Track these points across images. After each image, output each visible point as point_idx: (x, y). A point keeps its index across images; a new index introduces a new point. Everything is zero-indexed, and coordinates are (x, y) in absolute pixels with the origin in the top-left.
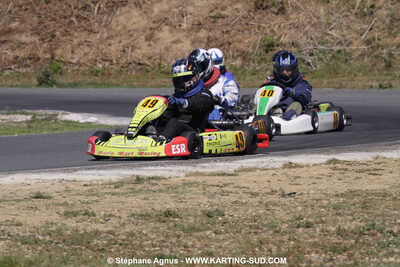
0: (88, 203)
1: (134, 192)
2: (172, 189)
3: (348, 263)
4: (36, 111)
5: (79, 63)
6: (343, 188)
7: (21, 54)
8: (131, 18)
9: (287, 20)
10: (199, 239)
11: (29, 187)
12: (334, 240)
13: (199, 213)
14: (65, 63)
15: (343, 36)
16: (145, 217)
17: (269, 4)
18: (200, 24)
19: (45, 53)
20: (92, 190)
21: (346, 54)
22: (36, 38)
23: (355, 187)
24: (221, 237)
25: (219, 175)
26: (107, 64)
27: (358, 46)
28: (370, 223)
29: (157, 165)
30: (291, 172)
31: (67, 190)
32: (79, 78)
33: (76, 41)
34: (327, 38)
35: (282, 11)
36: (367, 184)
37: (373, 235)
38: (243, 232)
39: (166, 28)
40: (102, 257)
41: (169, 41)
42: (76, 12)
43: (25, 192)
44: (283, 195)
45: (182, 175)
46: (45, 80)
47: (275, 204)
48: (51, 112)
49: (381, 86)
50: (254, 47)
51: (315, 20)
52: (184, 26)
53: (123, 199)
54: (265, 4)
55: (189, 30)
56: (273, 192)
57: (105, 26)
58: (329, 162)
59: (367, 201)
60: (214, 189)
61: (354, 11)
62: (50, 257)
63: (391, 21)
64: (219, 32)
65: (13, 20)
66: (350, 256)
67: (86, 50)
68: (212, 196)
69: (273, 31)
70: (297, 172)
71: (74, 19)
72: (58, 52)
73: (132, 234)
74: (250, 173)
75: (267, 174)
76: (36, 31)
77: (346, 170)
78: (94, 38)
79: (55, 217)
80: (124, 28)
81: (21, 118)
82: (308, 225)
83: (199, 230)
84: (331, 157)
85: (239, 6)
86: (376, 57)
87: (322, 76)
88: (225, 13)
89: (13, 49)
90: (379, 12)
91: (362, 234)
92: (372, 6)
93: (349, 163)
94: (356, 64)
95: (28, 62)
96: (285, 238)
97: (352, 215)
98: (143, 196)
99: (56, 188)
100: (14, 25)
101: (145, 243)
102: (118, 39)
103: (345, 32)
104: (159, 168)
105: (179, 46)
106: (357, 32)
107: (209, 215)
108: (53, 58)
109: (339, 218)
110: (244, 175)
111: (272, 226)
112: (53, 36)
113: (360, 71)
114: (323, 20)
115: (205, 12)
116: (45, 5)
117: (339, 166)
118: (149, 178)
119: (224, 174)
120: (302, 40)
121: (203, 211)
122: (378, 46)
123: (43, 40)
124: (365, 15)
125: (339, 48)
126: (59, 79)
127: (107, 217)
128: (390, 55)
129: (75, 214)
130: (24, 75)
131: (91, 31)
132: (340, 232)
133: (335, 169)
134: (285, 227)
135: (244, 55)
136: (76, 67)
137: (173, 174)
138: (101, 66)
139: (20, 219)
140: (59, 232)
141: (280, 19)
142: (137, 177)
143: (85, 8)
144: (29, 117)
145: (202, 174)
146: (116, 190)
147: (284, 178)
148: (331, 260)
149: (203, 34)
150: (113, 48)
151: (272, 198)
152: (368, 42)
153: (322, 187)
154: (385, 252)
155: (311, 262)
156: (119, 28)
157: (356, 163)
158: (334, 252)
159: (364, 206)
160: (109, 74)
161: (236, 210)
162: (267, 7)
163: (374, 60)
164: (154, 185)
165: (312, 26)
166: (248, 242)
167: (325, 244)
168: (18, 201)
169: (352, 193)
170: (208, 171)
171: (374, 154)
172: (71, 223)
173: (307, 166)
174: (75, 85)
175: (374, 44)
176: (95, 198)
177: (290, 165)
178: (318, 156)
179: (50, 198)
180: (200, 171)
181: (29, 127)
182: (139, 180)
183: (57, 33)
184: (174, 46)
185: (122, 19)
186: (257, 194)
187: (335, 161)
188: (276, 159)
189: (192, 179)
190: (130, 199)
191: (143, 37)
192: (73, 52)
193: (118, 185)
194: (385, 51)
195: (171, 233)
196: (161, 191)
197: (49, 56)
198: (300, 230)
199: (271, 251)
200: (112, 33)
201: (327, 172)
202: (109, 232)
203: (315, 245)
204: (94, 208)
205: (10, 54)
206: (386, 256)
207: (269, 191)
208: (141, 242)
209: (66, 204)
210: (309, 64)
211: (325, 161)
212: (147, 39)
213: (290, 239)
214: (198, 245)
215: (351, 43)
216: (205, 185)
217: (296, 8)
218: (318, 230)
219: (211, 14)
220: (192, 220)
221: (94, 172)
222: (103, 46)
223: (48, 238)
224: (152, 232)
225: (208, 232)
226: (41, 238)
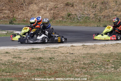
0: (19, 55)
1: (32, 52)
2: (42, 51)
3: (86, 72)
4: (8, 31)
5: (20, 18)
6: (86, 52)
7: (5, 16)
8: (34, 7)
9: (74, 8)
10: (48, 65)
11: (5, 50)
12: (82, 66)
13: (48, 58)
14: (16, 18)
15: (88, 13)
16: (34, 59)
17: (69, 4)
18: (51, 9)
19: (11, 15)
20: (21, 51)
21: (89, 18)
22: (9, 12)
23: (89, 52)
24: (53, 64)
25: (54, 48)
26: (27, 19)
27: (92, 16)
28: (92, 61)
29: (38, 45)
30: (72, 48)
31: (15, 51)
32: (20, 22)
33: (19, 13)
34: (84, 13)
35: (73, 6)
36: (92, 51)
37: (93, 65)
38: (59, 63)
39: (43, 10)
40: (22, 69)
41: (43, 13)
42: (20, 5)
43: (4, 52)
44: (70, 54)
45: (44, 48)
46: (11, 23)
47: (68, 56)
48: (12, 31)
49: (97, 26)
50: (65, 15)
51: (81, 9)
52: (47, 9)
53: (29, 54)
54: (68, 4)
55: (49, 10)
56: (68, 53)
57: (27, 9)
58: (83, 45)
59: (91, 56)
60: (53, 52)
61: (91, 7)
62: (9, 69)
63: (100, 9)
64: (56, 11)
65: (3, 7)
66: (86, 70)
67: (22, 15)
68: (52, 54)
69: (70, 11)
70: (74, 48)
71: (19, 7)
72: (15, 15)
73: (31, 63)
74: (62, 48)
75: (66, 48)
76: (9, 10)
77: (87, 47)
78: (24, 12)
79: (11, 58)
80: (32, 9)
81: (4, 32)
82: (76, 62)
83: (48, 62)
84: (83, 44)
85: (62, 4)
86: (96, 18)
87: (83, 23)
88: (58, 6)
89: (3, 14)
90: (98, 7)
91: (90, 64)
92: (96, 5)
93: (88, 46)
94: (91, 20)
95: (7, 18)
96: (70, 65)
97: (87, 59)
98: (34, 53)
99: (12, 51)
100: (4, 8)
101: (34, 65)
102: (30, 12)
103: (89, 12)
104: (39, 46)
105: (46, 14)
106: (92, 12)
107: (51, 59)
108: (13, 17)
109: (84, 60)
110: (60, 48)
111: (67, 62)
112: (14, 11)
113: (92, 22)
114: (83, 9)
115: (53, 6)
116: (12, 3)
117: (85, 46)
118: (36, 49)
119: (55, 48)
120: (78, 14)
121: (49, 57)
122: (97, 16)
123: (11, 12)
124: (94, 8)
125: (87, 16)
126: (15, 22)
127: (24, 59)
128: (100, 18)
129: (16, 58)
130: (6, 21)
131: (23, 10)
132: (84, 64)
133: (84, 47)
134: (70, 62)
135: (63, 17)
136: (19, 19)
137: (42, 48)
138: (26, 19)
139: (2, 59)
140: (12, 62)
141: (72, 8)
142: (33, 48)
143: (22, 4)
144: (6, 32)
145: (50, 48)
146: (27, 52)
147: (71, 49)
148: (81, 71)
149: (52, 12)
150: (29, 15)
151: (67, 54)
152: (94, 15)
153: (80, 52)
154: (95, 69)
155: (76, 71)
156: (30, 10)
157: (89, 46)
158: (82, 69)
159: (91, 57)
160: (28, 21)
161: (58, 57)
162: (69, 5)
163: (96, 19)
164: (37, 50)
165: (80, 10)
166: (60, 66)
167: (80, 66)
168: (2, 54)
169: (88, 54)
170: (51, 47)
171: (94, 44)
172: (15, 60)
173: (77, 46)
174: (19, 24)
175: (96, 15)
176: (22, 54)
177: (72, 46)
178: (80, 44)
179: (10, 53)
180: (49, 47)
181: (6, 35)
182: (33, 49)
183: (15, 11)
184: (45, 14)
185: (31, 7)
186: (63, 53)
187: (84, 45)
188: (69, 44)
189: (47, 49)
190: (30, 54)
191: (37, 12)
192: (19, 15)
193: (28, 50)
194: (99, 17)
195: (40, 63)
196: (39, 52)
197: (12, 16)
198: (74, 63)
199: (66, 68)
200: (29, 11)
201: (82, 48)
202: (25, 62)
203: (77, 67)
204: (21, 56)
205: (2, 16)
206: (96, 70)
207: (66, 52)
208: (33, 65)
209: (14, 55)
210: (79, 20)
211: (81, 45)
212: (38, 12)
213: (71, 65)
214: (47, 66)
215: (90, 15)
216: (50, 51)
217: (76, 5)
218: (79, 63)
219: (55, 6)
220: (46, 60)
221: (22, 47)
222: (26, 14)
223: (9, 64)
224: (36, 63)
225: (50, 63)
226: (7, 64)
